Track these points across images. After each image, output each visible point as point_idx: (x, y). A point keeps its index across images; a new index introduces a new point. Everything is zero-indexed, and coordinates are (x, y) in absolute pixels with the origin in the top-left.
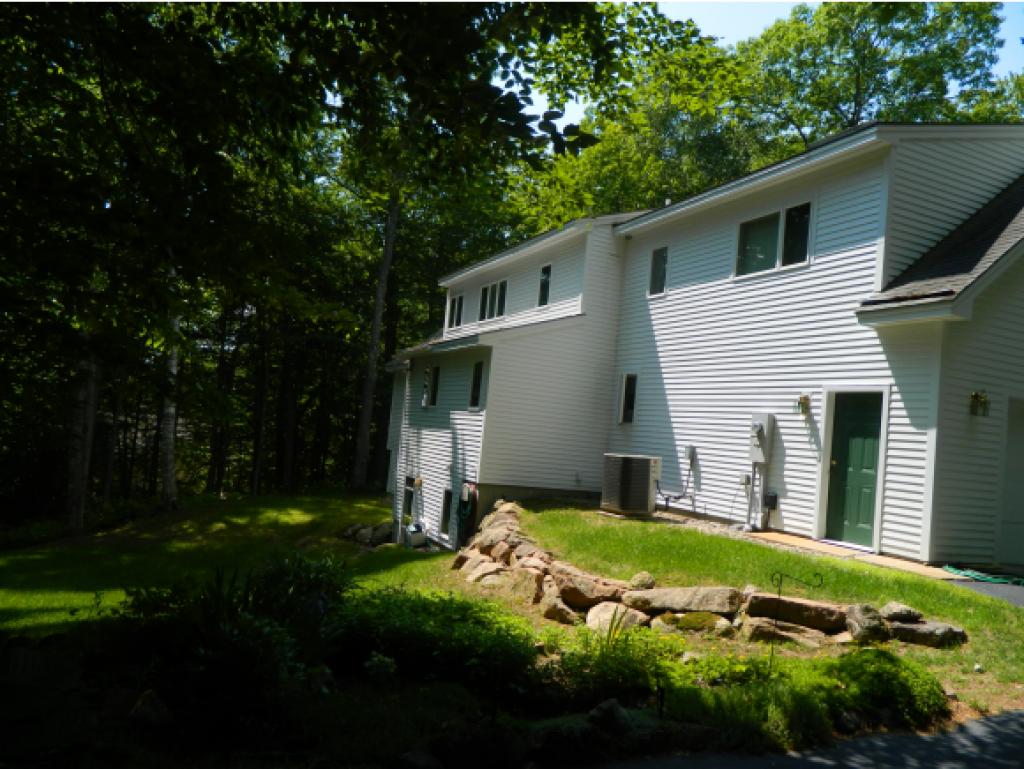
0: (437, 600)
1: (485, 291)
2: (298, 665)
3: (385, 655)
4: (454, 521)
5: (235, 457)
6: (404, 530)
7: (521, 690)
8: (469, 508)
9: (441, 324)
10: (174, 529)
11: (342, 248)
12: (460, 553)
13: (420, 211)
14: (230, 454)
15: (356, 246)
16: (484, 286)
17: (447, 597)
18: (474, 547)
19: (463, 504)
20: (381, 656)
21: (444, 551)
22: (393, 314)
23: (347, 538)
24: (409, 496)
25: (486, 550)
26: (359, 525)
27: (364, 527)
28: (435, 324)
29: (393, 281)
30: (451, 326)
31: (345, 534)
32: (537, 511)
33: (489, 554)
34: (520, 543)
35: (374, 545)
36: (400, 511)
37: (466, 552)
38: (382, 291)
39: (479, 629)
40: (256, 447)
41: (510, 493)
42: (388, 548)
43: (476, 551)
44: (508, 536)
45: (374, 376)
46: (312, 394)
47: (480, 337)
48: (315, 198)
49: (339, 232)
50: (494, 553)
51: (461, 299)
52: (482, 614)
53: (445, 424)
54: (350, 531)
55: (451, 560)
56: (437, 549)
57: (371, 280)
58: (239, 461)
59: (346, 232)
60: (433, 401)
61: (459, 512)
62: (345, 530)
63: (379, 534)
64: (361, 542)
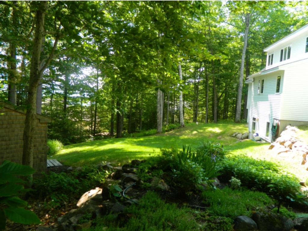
0: (259, 161)
1: (282, 51)
2: (206, 178)
3: (237, 179)
4: (271, 133)
5: (201, 112)
6: (252, 135)
7: (292, 200)
8: (276, 128)
9: (265, 65)
10: (184, 132)
11: (230, 45)
12: (272, 144)
13: (257, 27)
14: (200, 111)
15: (235, 44)
16: (282, 49)
17: (263, 160)
18: (277, 142)
19: (274, 127)
20: (235, 179)
21: (267, 143)
22: (248, 64)
23: (233, 137)
24: (254, 124)
25: (282, 143)
26: (237, 133)
27: (239, 134)
28: (263, 65)
29: (247, 52)
30: (269, 65)
31: (233, 136)
32: (304, 130)
33: (283, 145)
34: (296, 141)
35: (242, 139)
36: (251, 129)
37: (274, 144)
38: (244, 56)
39: (275, 173)
40: (206, 109)
41: (292, 123)
42: (246, 141)
43: (278, 143)
44: (291, 139)
45: (242, 85)
46: (223, 93)
47: (279, 67)
48: (220, 30)
49: (229, 39)
50: (285, 144)
51: (272, 55)
52: (277, 167)
53: (266, 99)
54: (234, 135)
55: (269, 146)
56: (264, 142)
57: (240, 53)
58: (202, 113)
59: (231, 39)
60: (262, 92)
61: (272, 130)
62: (233, 134)
63: (244, 136)
64: (238, 138)
